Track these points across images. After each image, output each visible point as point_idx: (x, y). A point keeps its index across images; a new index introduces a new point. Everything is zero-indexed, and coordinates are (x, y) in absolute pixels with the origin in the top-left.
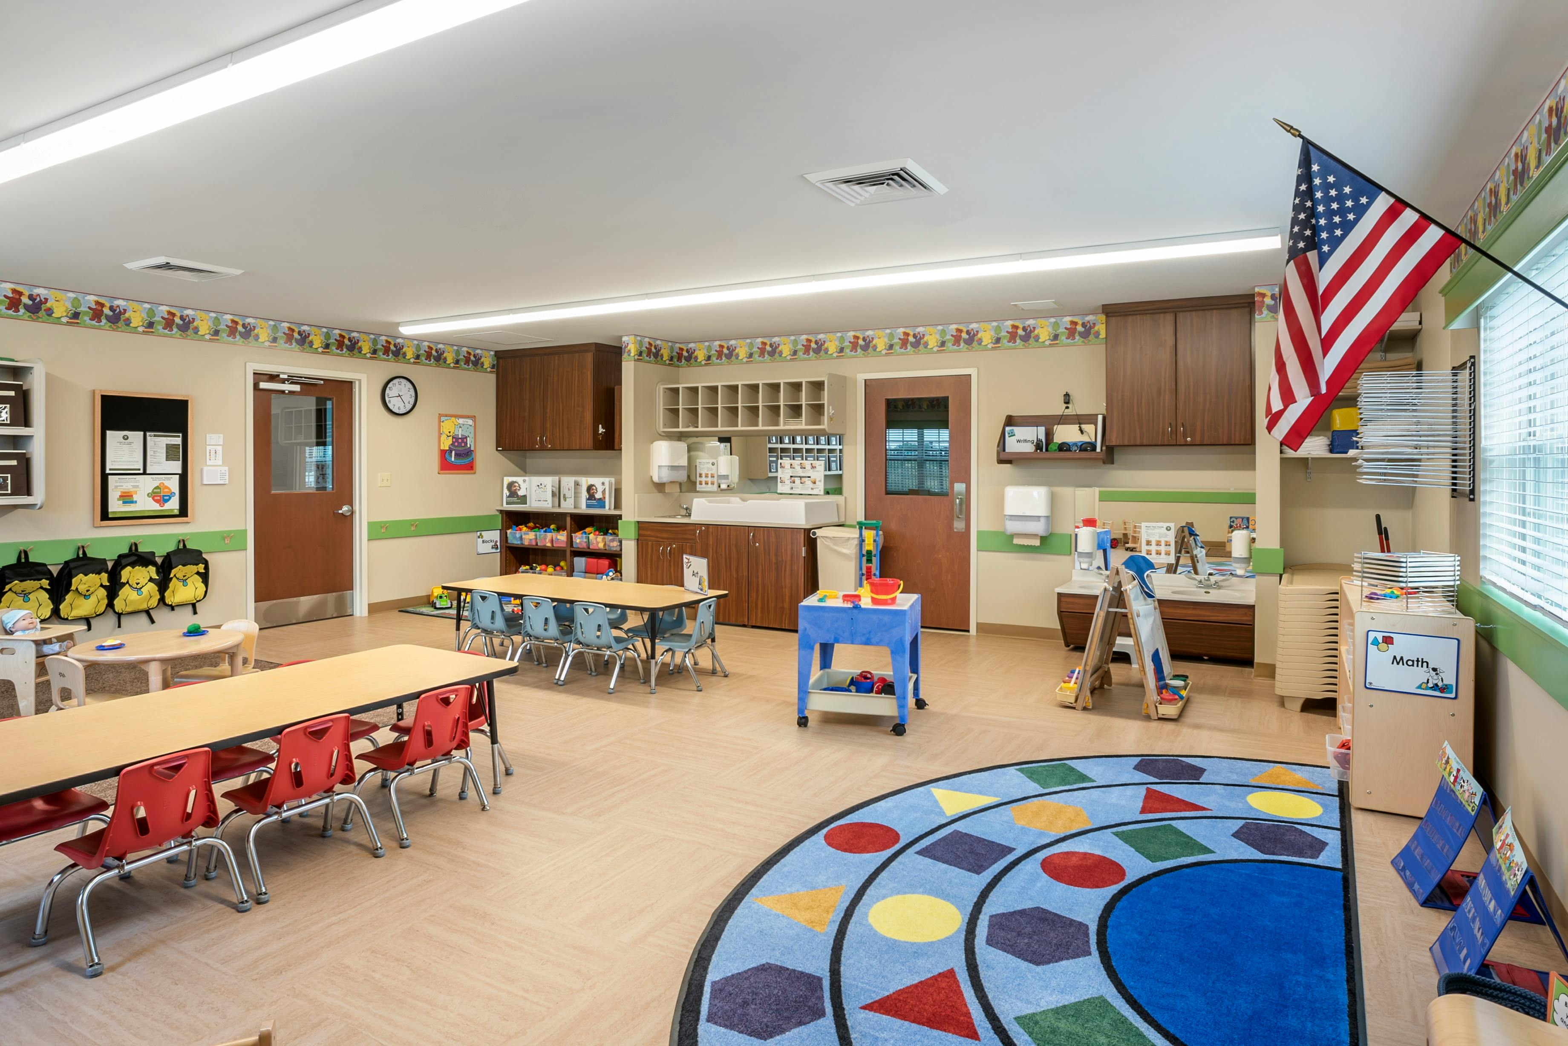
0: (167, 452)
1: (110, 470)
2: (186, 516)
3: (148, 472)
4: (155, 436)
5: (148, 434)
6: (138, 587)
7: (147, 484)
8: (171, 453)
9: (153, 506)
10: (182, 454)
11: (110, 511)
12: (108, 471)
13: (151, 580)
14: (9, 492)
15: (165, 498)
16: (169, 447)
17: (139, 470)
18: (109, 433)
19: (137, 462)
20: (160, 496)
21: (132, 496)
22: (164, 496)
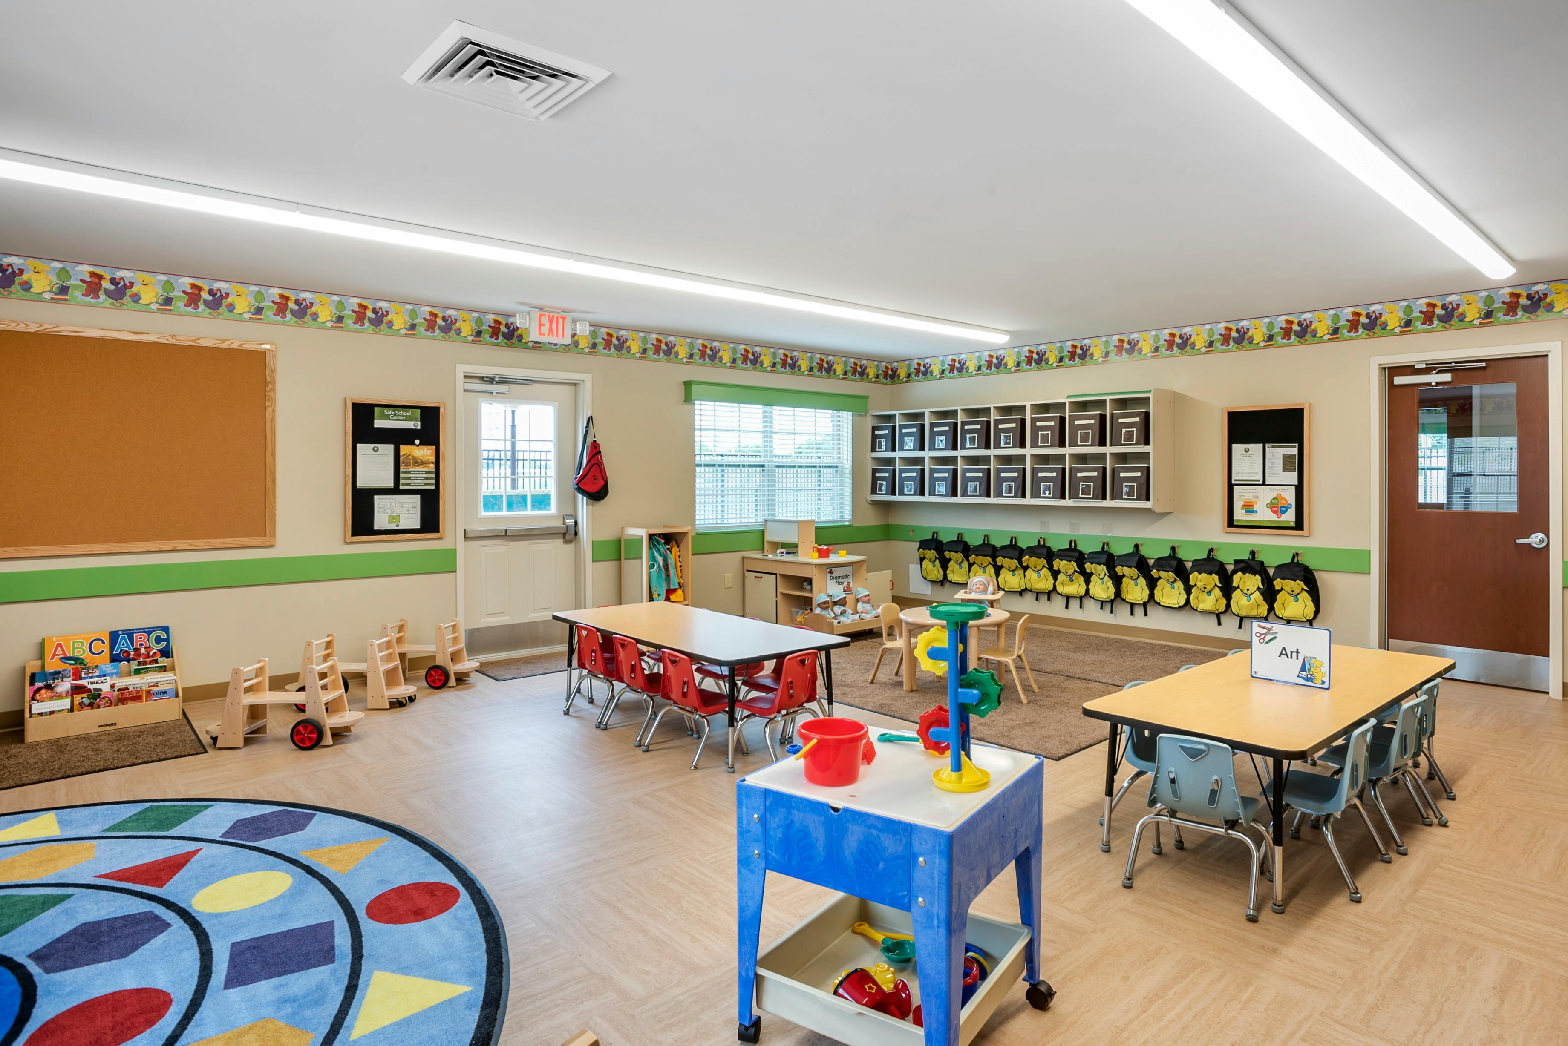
0: (1283, 463)
1: (1235, 480)
2: (1302, 529)
3: (1267, 483)
4: (1273, 447)
5: (1267, 445)
6: (1249, 593)
7: (1265, 495)
8: (1287, 464)
9: (1269, 517)
10: (1298, 464)
11: (1235, 518)
12: (1233, 482)
13: (1258, 589)
14: (1135, 497)
15: (1283, 509)
16: (1286, 458)
17: (1259, 480)
18: (1234, 446)
19: (1257, 473)
20: (1277, 507)
21: (1253, 506)
22: (1281, 507)
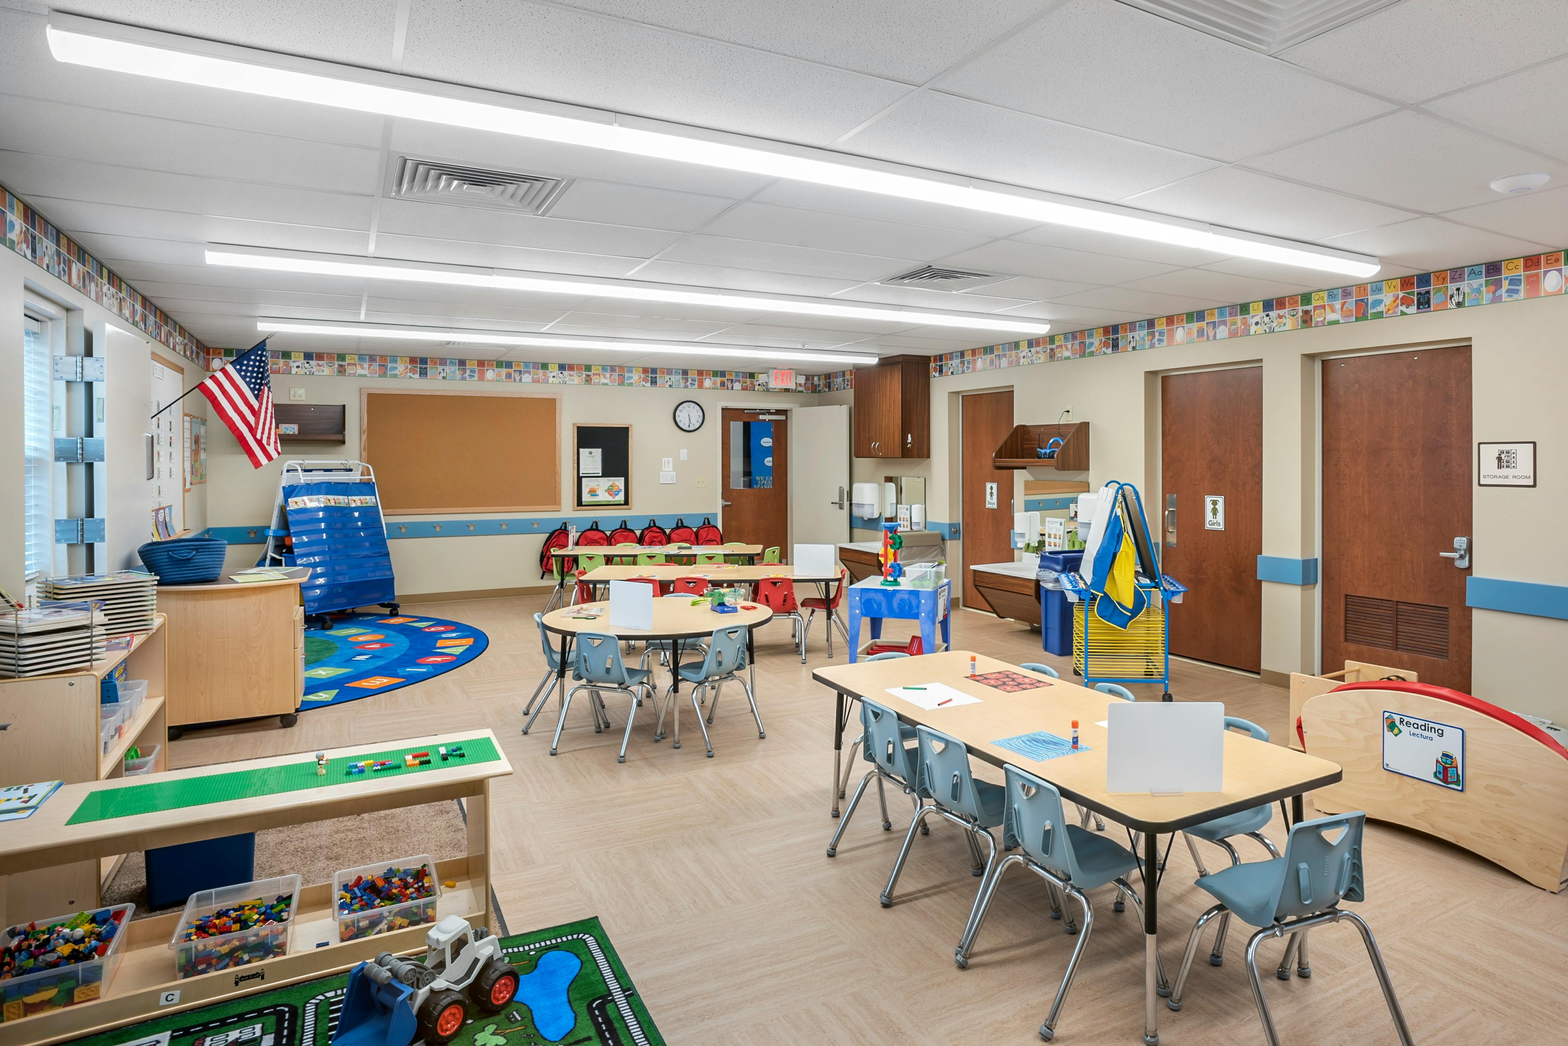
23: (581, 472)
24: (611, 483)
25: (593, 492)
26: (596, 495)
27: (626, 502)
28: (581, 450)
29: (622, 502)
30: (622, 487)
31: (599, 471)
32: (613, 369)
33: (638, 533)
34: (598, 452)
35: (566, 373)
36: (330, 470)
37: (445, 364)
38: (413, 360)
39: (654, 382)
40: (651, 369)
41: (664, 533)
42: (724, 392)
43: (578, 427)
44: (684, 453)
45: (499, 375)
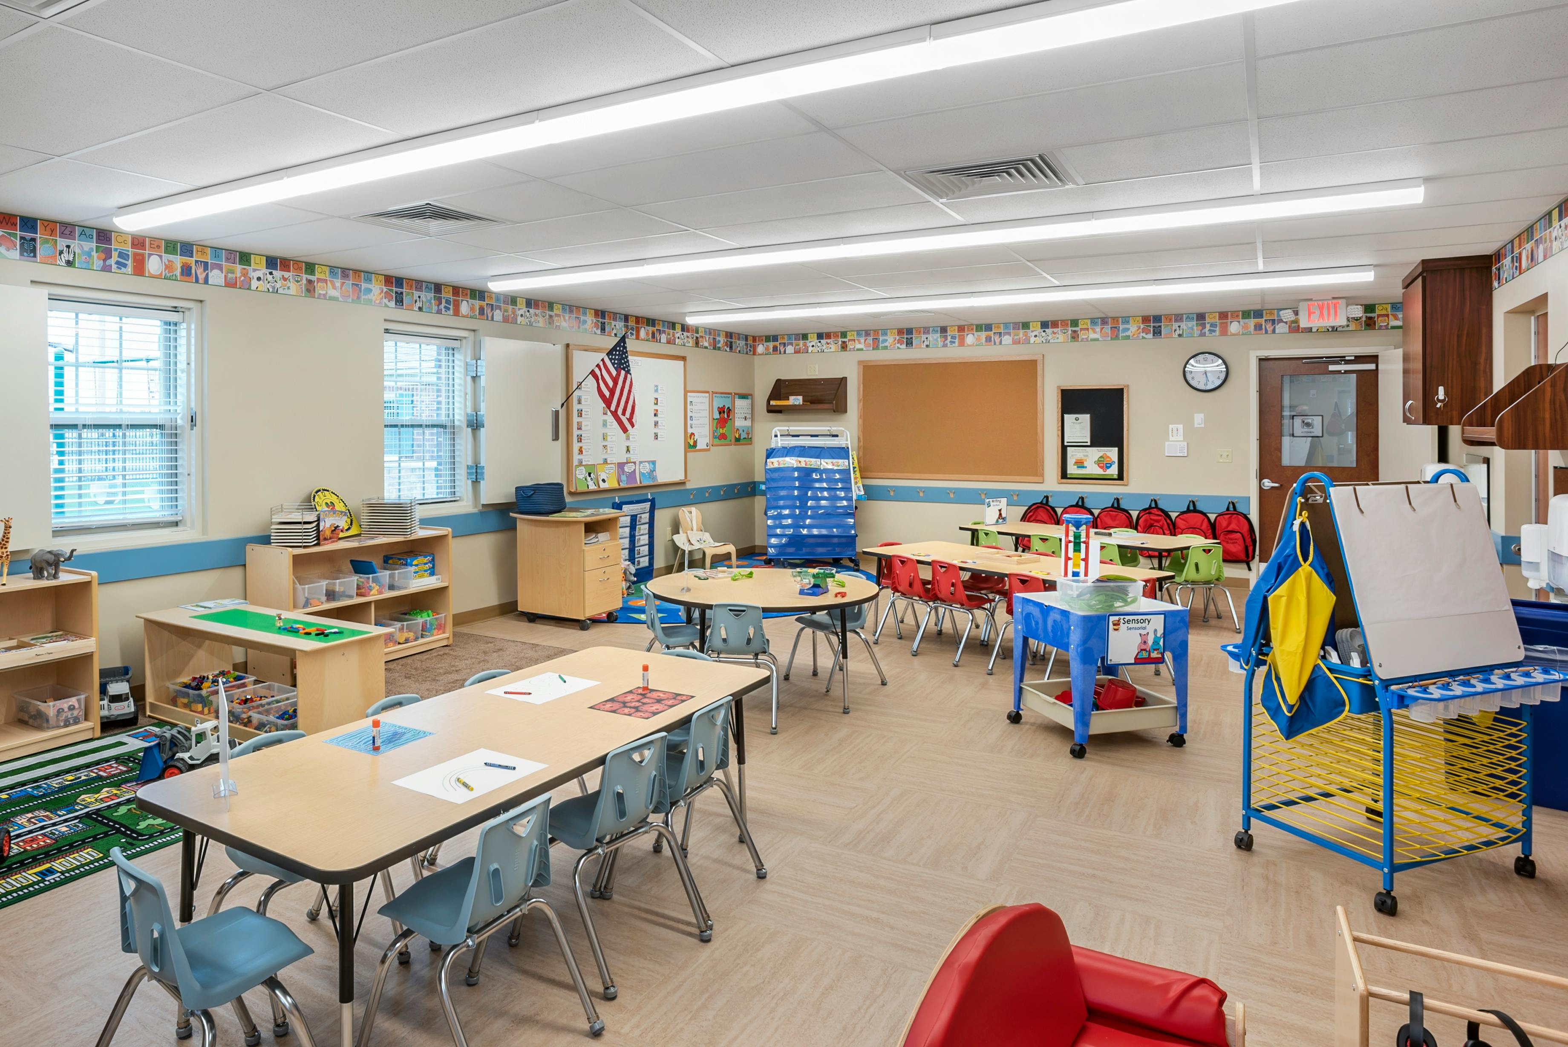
23: (1066, 440)
24: (1101, 454)
25: (1080, 464)
26: (1083, 467)
27: (1120, 477)
28: (1065, 416)
29: (1116, 477)
30: (1115, 458)
31: (1088, 440)
32: (1104, 321)
33: (1135, 514)
34: (1086, 418)
35: (1049, 331)
36: (817, 436)
37: (928, 333)
38: (900, 332)
39: (1157, 332)
40: (1154, 317)
41: (1169, 517)
42: (1262, 337)
43: (1062, 391)
44: (1199, 419)
45: (978, 339)
